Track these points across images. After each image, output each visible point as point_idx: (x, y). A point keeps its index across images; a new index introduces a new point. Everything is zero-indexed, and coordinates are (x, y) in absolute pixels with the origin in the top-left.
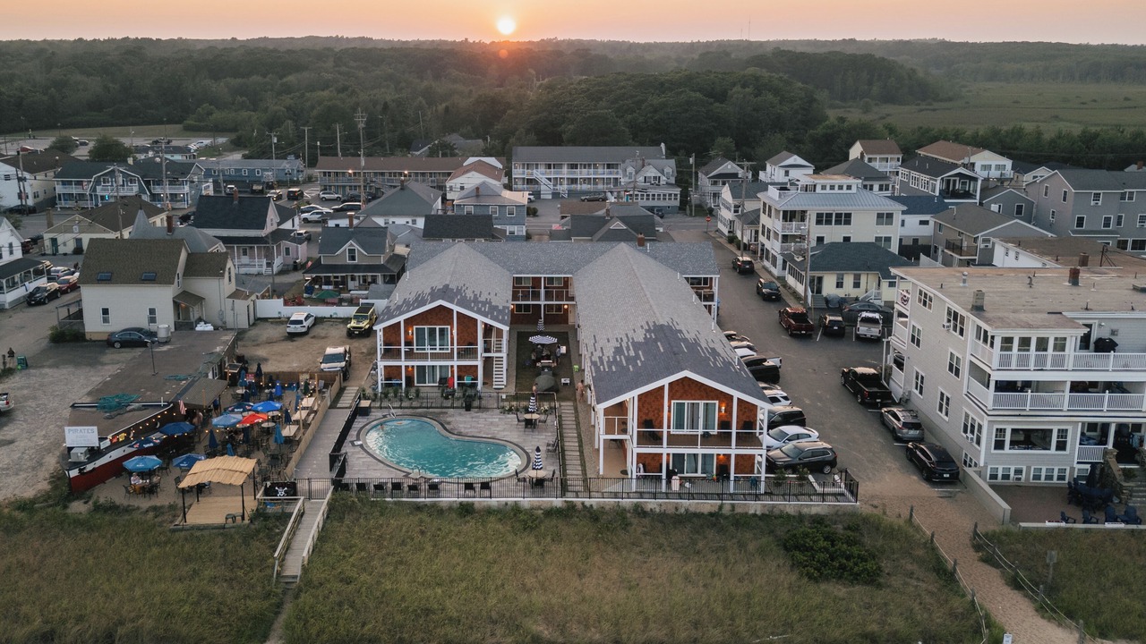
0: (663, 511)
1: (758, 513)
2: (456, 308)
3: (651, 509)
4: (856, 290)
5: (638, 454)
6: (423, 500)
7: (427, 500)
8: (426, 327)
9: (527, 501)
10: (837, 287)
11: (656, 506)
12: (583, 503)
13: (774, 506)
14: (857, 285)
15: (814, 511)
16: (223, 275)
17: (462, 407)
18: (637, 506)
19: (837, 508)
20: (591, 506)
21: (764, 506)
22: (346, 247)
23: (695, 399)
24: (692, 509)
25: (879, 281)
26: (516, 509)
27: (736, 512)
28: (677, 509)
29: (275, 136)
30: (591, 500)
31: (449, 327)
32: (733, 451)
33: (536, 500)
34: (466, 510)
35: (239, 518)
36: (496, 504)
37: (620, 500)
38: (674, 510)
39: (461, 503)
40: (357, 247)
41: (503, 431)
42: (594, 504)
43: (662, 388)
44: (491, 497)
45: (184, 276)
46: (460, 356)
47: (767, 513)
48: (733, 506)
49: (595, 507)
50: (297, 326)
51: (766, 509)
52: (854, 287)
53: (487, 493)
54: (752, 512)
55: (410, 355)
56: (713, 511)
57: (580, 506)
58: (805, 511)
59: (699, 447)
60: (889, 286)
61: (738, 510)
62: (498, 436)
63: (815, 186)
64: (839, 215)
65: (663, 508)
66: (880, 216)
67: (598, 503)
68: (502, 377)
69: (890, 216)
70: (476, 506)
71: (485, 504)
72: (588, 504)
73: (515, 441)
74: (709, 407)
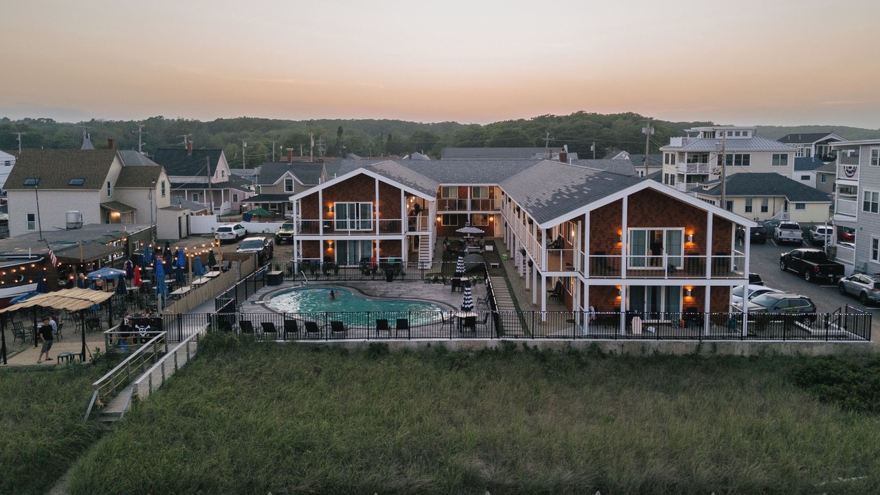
0: (625, 352)
1: (746, 354)
2: (378, 177)
3: (611, 351)
4: (764, 214)
5: (591, 287)
6: (325, 341)
7: (329, 341)
8: (347, 203)
9: (455, 342)
10: (746, 211)
11: (617, 347)
12: (525, 344)
13: (766, 345)
14: (764, 209)
15: (816, 351)
16: (154, 185)
17: (383, 280)
18: (594, 345)
19: (845, 348)
20: (535, 347)
21: (753, 345)
22: (284, 177)
23: (656, 226)
24: (663, 351)
25: (786, 202)
26: (441, 349)
27: (718, 353)
28: (643, 350)
29: (245, 141)
30: (535, 340)
31: (371, 203)
32: (708, 282)
33: (467, 341)
34: (377, 351)
35: (77, 357)
36: (416, 345)
37: (572, 340)
38: (639, 353)
39: (371, 344)
40: (294, 178)
41: (428, 293)
42: (539, 345)
43: (620, 202)
44: (409, 338)
45: (116, 186)
46: (382, 231)
47: (757, 354)
48: (714, 346)
49: (540, 349)
50: (225, 233)
51: (755, 349)
52: (762, 211)
53: (404, 333)
54: (738, 353)
55: (329, 230)
56: (689, 353)
57: (521, 348)
58: (805, 350)
59: (666, 277)
60: (797, 208)
61: (722, 352)
62: (421, 297)
63: (714, 132)
64: (738, 157)
65: (626, 350)
66: (775, 157)
67: (544, 343)
68: (427, 254)
69: (784, 157)
70: (391, 348)
71: (403, 345)
72: (531, 346)
73: (440, 300)
74: (674, 236)
